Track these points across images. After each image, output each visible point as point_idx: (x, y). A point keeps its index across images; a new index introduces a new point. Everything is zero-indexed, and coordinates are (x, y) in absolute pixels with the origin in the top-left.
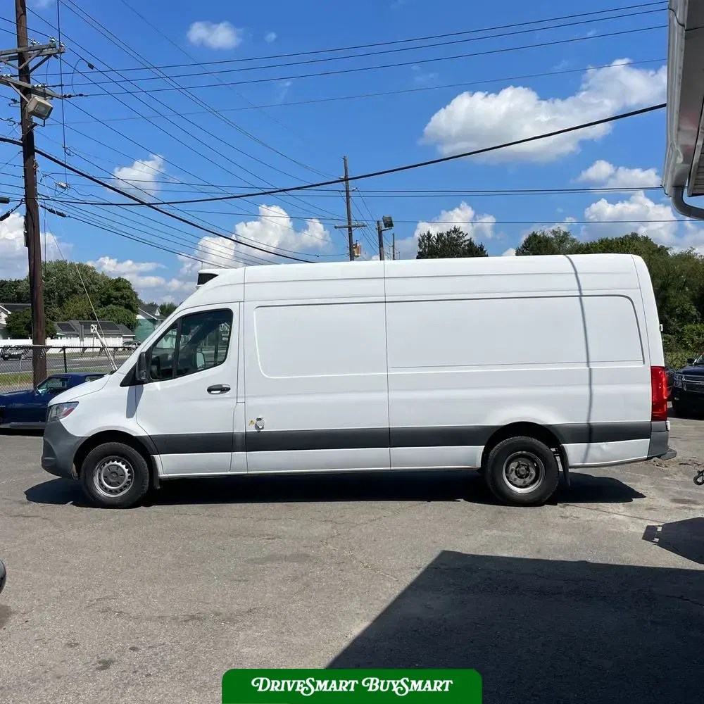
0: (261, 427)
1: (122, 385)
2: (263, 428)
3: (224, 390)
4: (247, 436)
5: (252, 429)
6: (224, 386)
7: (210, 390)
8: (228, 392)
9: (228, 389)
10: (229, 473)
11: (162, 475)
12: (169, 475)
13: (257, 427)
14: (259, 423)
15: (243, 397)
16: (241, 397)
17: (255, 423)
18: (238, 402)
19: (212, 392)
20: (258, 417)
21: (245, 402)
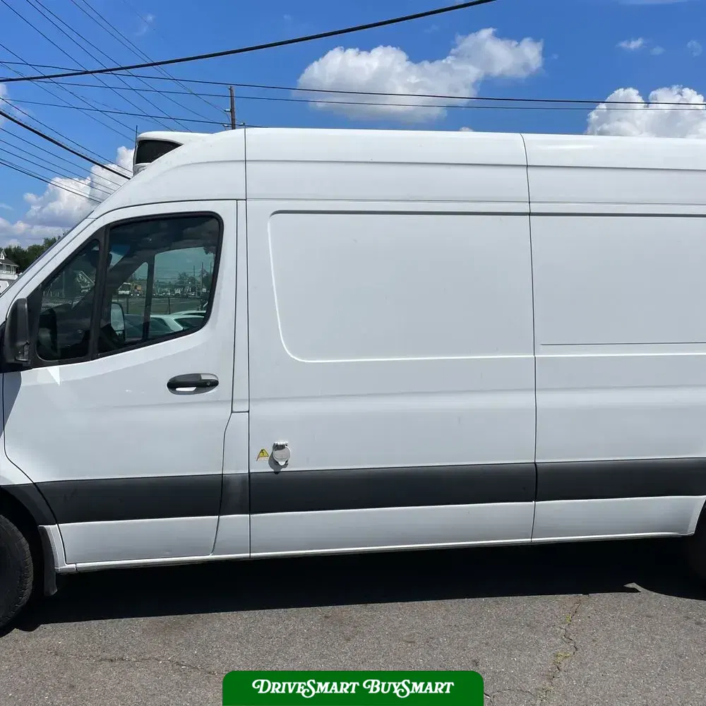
0: (282, 463)
2: (286, 465)
3: (202, 384)
4: (252, 481)
5: (263, 467)
6: (204, 377)
7: (173, 385)
8: (213, 391)
9: (214, 384)
10: (211, 557)
11: (63, 565)
12: (79, 565)
13: (274, 462)
14: (278, 454)
15: (246, 400)
16: (242, 401)
17: (270, 455)
18: (234, 410)
19: (178, 389)
20: (276, 443)
21: (248, 412)
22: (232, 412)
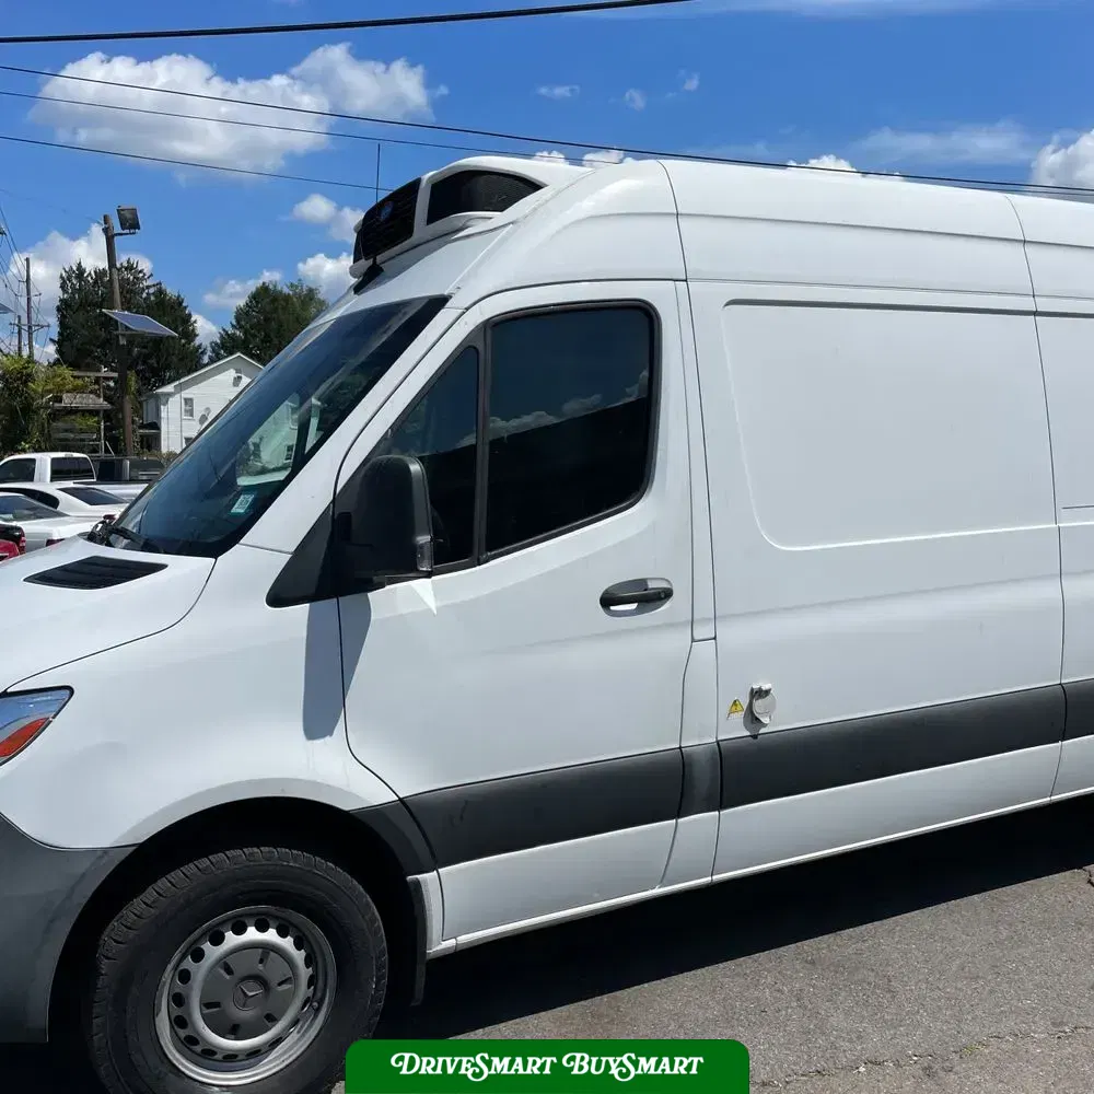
0: (762, 719)
1: (278, 598)
3: (649, 597)
4: (724, 755)
5: (735, 729)
6: (651, 585)
7: (608, 601)
8: (667, 606)
9: (666, 595)
10: (657, 891)
11: (439, 943)
13: (752, 719)
14: (759, 705)
15: (709, 619)
16: (705, 620)
17: (745, 707)
18: (696, 638)
19: (612, 608)
20: (756, 687)
21: (715, 638)
22: (693, 640)
